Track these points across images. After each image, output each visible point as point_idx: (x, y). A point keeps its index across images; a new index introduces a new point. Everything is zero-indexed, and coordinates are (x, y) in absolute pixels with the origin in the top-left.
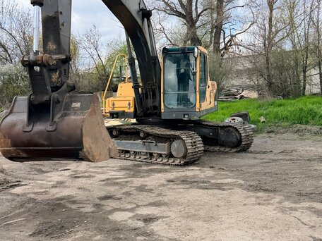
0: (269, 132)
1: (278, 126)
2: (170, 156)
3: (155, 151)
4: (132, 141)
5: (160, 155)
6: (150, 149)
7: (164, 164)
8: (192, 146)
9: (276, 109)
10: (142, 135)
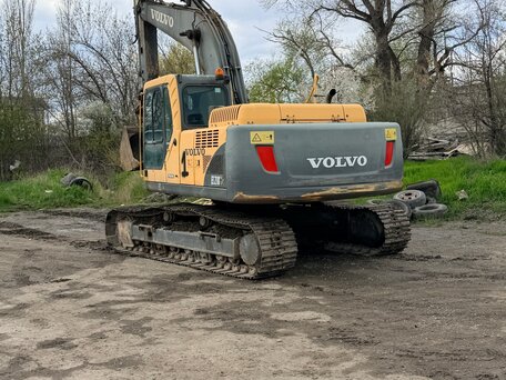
0: (468, 219)
1: (486, 208)
2: (239, 261)
3: (219, 252)
4: (188, 233)
5: (226, 260)
6: (211, 248)
7: (229, 276)
8: (273, 245)
9: (486, 178)
10: (202, 223)
